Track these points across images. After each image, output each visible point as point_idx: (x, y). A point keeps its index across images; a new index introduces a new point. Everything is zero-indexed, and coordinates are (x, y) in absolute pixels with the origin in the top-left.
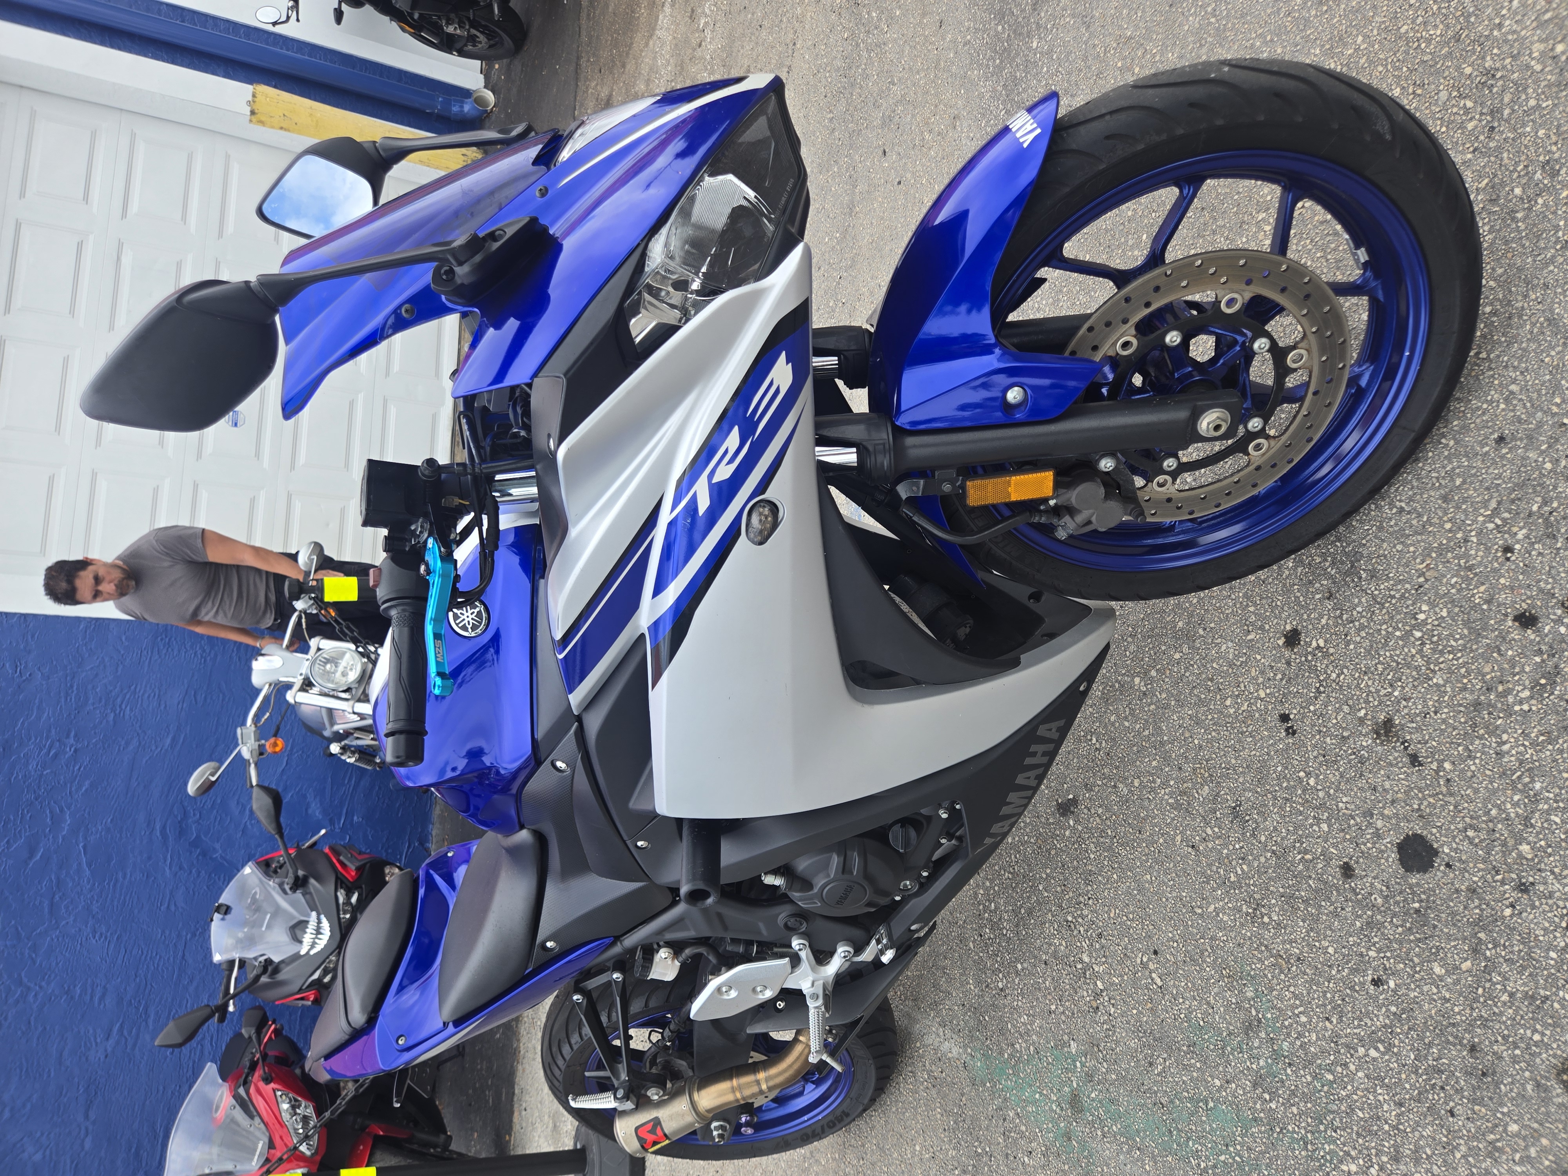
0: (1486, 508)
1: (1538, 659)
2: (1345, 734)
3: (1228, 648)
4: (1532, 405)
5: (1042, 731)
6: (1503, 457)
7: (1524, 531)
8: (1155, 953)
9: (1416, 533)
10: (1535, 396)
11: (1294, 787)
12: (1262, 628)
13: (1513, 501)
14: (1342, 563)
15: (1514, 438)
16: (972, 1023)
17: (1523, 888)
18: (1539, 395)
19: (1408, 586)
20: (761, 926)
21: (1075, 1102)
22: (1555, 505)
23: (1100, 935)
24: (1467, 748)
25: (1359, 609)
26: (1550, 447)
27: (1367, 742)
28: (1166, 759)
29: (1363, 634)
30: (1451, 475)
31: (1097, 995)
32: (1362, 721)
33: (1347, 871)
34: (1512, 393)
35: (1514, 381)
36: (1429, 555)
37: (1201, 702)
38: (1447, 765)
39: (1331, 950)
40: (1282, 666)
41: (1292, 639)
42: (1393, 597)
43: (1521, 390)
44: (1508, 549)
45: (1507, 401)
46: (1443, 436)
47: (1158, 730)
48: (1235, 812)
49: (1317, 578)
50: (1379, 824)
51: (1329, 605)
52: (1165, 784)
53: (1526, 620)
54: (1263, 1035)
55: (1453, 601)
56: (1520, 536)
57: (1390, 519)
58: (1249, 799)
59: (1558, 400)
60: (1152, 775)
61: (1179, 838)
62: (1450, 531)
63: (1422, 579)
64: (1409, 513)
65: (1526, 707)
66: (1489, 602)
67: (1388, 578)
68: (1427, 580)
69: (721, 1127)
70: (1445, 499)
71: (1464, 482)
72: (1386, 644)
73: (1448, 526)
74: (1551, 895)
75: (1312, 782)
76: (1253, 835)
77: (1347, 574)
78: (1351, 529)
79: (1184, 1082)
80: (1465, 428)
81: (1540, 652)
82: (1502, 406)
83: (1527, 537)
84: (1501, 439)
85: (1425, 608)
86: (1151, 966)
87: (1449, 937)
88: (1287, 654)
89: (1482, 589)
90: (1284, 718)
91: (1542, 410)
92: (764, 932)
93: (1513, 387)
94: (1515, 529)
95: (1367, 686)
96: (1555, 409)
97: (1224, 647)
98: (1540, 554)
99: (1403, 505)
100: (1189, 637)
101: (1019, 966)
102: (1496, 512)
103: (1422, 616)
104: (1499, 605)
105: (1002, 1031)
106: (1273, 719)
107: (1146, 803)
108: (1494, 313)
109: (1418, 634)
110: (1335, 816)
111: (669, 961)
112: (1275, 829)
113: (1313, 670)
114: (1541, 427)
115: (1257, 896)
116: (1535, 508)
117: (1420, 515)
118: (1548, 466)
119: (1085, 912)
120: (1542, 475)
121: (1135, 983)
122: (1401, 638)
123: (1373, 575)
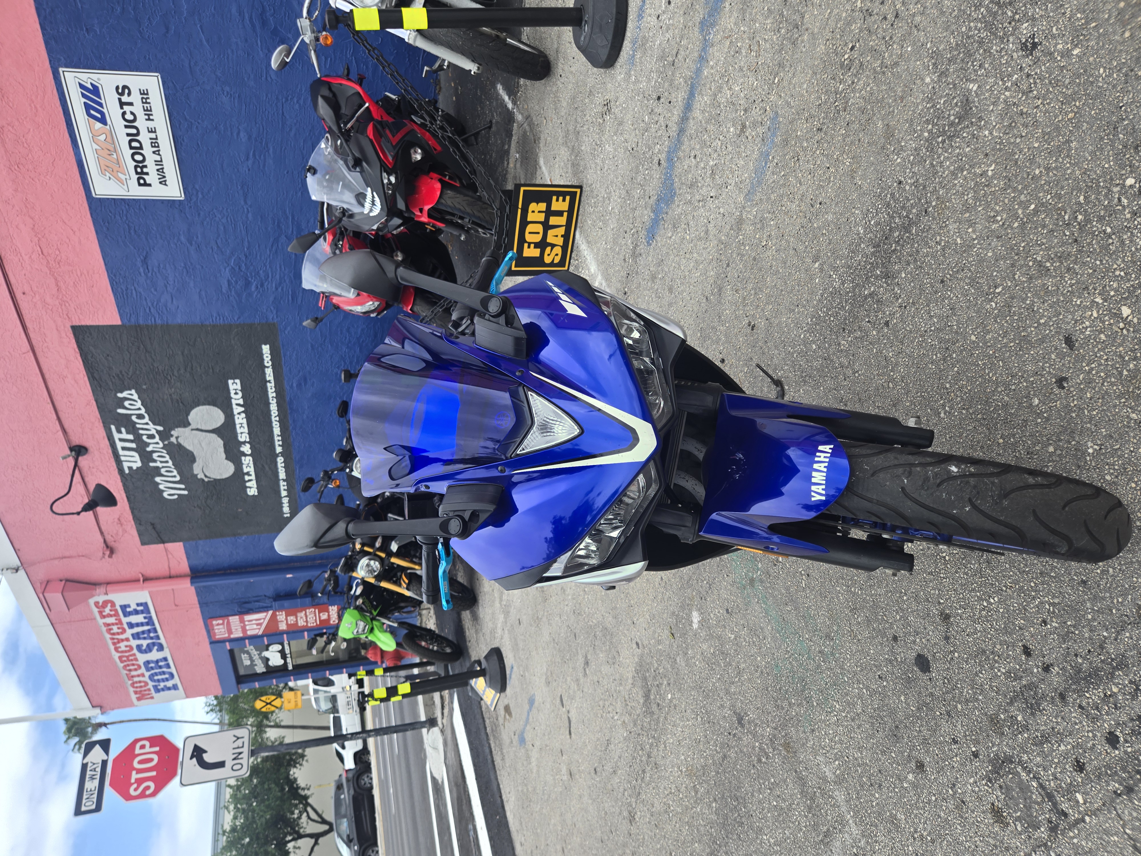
0: (1053, 598)
1: (1018, 667)
2: (930, 599)
4: (1110, 588)
6: (1078, 590)
7: (1057, 625)
8: (808, 576)
9: (1019, 569)
10: (1115, 586)
13: (1064, 610)
15: (1089, 589)
17: (948, 713)
18: (1116, 588)
19: (997, 583)
22: (1077, 632)
24: (968, 658)
26: (1098, 611)
27: (935, 612)
32: (939, 603)
33: (895, 638)
34: (1108, 571)
35: (1114, 569)
36: (1016, 584)
38: (956, 655)
39: (872, 651)
42: (988, 580)
43: (1112, 576)
44: (1045, 622)
45: (1102, 571)
50: (918, 640)
53: (1027, 652)
55: (1008, 611)
56: (1054, 624)
59: (1120, 600)
62: (1032, 587)
63: (1004, 589)
65: (999, 674)
66: (1020, 628)
67: (992, 571)
68: (1006, 591)
70: (1042, 573)
71: (1055, 577)
72: (971, 591)
73: (1032, 584)
74: (955, 726)
75: (905, 598)
81: (1021, 666)
82: (1099, 571)
83: (1056, 628)
84: (1084, 582)
85: (996, 599)
87: (913, 696)
89: (1022, 622)
91: (1111, 594)
93: (1111, 570)
94: (1054, 620)
96: (1115, 601)
98: (1053, 639)
102: (1053, 604)
103: (992, 601)
104: (1023, 634)
109: (985, 604)
110: (904, 618)
114: (1104, 600)
116: (1069, 623)
117: (1026, 565)
118: (1090, 617)
120: (1083, 616)
122: (978, 597)
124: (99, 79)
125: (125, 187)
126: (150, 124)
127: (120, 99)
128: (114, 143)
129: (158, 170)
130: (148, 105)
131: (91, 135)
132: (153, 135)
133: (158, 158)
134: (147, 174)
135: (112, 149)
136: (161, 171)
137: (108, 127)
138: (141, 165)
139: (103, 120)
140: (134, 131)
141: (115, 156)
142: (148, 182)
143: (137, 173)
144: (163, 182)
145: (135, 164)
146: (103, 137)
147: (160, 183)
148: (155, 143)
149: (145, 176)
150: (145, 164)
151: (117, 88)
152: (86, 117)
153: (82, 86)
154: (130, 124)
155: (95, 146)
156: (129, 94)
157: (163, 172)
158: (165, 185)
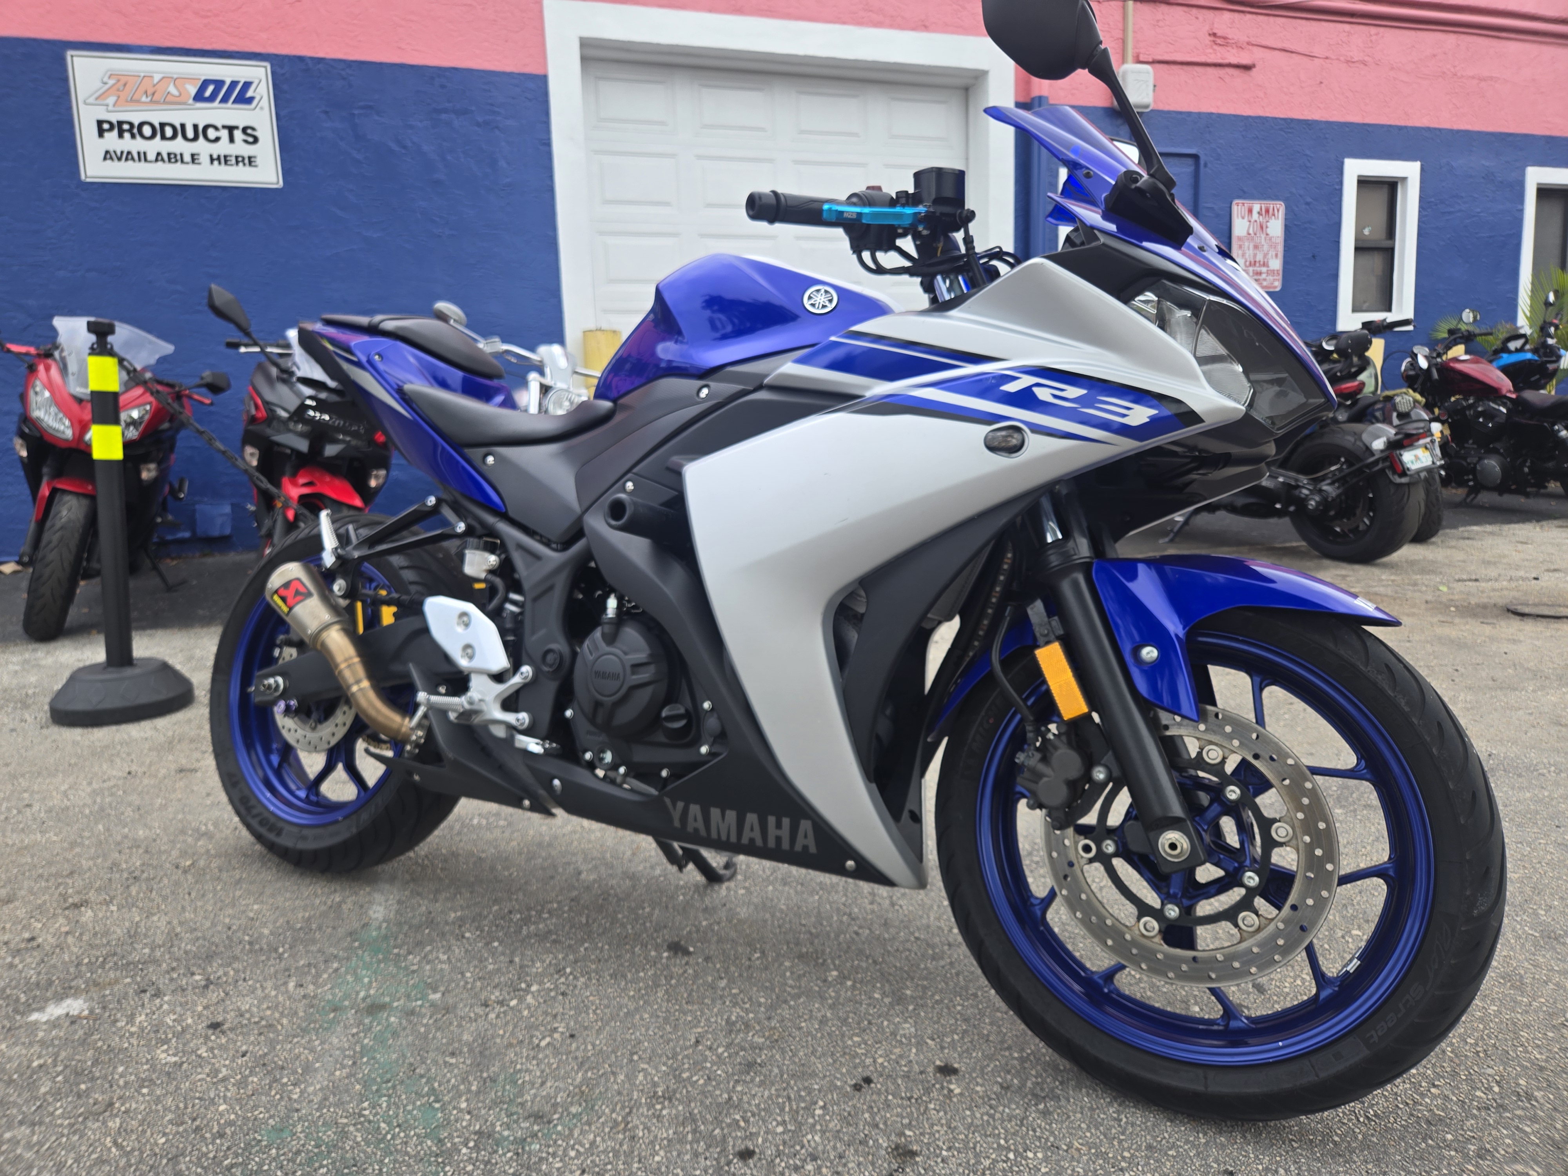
2: (881, 1126)
3: (908, 1028)
5: (805, 825)
8: (572, 1036)
9: (1105, 1134)
11: (804, 1101)
12: (942, 1048)
14: (1042, 1089)
16: (415, 921)
19: (1052, 1139)
20: (542, 632)
21: (375, 1008)
23: (564, 994)
25: (1007, 1110)
27: (883, 1142)
28: (772, 1007)
29: (985, 1118)
30: (1173, 1146)
31: (501, 1003)
32: (902, 1134)
33: (746, 1154)
36: (1090, 1148)
37: (844, 1021)
39: (657, 1158)
40: (916, 1068)
41: (947, 1070)
42: (1034, 1131)
46: (1205, 1134)
47: (797, 997)
48: (750, 1065)
49: (1018, 1074)
51: (996, 1088)
52: (747, 1011)
54: (536, 1128)
57: (1105, 1113)
58: (771, 1071)
60: (750, 999)
61: (700, 1030)
64: (1120, 1126)
67: (1049, 1124)
68: (1066, 1151)
69: (277, 686)
70: (1150, 1147)
71: (1174, 1157)
72: (986, 1136)
75: (818, 1112)
76: (737, 1082)
77: (1035, 1096)
78: (1078, 1087)
79: (449, 1081)
80: (1223, 1147)
82: (1260, 1167)
85: (1040, 1155)
86: (556, 1036)
88: (931, 1069)
90: (868, 1080)
92: (535, 638)
95: (938, 1131)
97: (907, 1025)
99: (1124, 1120)
100: (900, 1000)
101: (496, 944)
105: (420, 944)
106: (860, 1072)
107: (719, 1002)
108: (1335, 1143)
109: (1011, 1156)
110: (795, 1135)
111: (485, 567)
112: (754, 1096)
113: (928, 1091)
115: (678, 1096)
117: (1122, 1133)
119: (582, 980)
121: (530, 1027)
122: (999, 1145)
123: (1045, 1113)
124: (262, 108)
125: (91, 100)
126: (204, 159)
127: (237, 128)
128: (165, 102)
129: (129, 153)
130: (234, 161)
131: (175, 76)
132: (187, 158)
133: (151, 156)
134: (121, 135)
135: (155, 98)
136: (129, 156)
137: (191, 101)
138: (135, 131)
139: (199, 97)
140: (190, 134)
141: (144, 99)
142: (106, 134)
143: (120, 123)
144: (108, 155)
145: (136, 124)
146: (172, 89)
147: (107, 152)
148: (173, 158)
149: (116, 132)
150: (138, 137)
151: (253, 129)
152: (203, 78)
153: (247, 85)
154: (201, 132)
155: (157, 78)
156: (246, 141)
157: (127, 159)
158: (105, 159)
